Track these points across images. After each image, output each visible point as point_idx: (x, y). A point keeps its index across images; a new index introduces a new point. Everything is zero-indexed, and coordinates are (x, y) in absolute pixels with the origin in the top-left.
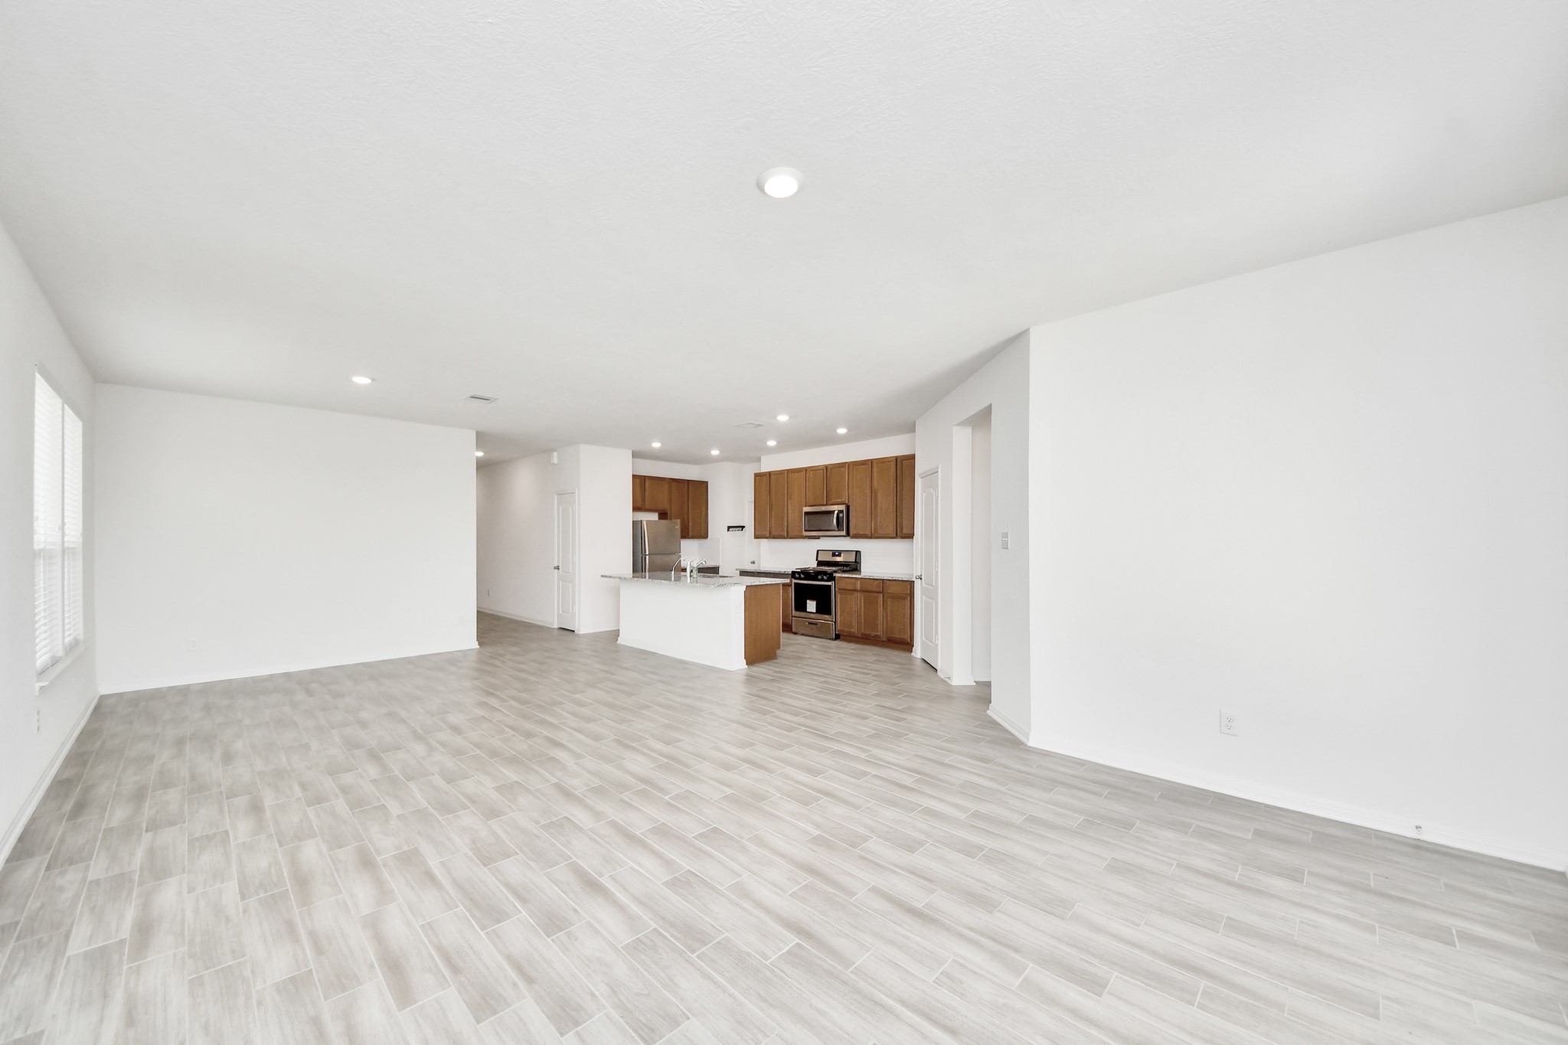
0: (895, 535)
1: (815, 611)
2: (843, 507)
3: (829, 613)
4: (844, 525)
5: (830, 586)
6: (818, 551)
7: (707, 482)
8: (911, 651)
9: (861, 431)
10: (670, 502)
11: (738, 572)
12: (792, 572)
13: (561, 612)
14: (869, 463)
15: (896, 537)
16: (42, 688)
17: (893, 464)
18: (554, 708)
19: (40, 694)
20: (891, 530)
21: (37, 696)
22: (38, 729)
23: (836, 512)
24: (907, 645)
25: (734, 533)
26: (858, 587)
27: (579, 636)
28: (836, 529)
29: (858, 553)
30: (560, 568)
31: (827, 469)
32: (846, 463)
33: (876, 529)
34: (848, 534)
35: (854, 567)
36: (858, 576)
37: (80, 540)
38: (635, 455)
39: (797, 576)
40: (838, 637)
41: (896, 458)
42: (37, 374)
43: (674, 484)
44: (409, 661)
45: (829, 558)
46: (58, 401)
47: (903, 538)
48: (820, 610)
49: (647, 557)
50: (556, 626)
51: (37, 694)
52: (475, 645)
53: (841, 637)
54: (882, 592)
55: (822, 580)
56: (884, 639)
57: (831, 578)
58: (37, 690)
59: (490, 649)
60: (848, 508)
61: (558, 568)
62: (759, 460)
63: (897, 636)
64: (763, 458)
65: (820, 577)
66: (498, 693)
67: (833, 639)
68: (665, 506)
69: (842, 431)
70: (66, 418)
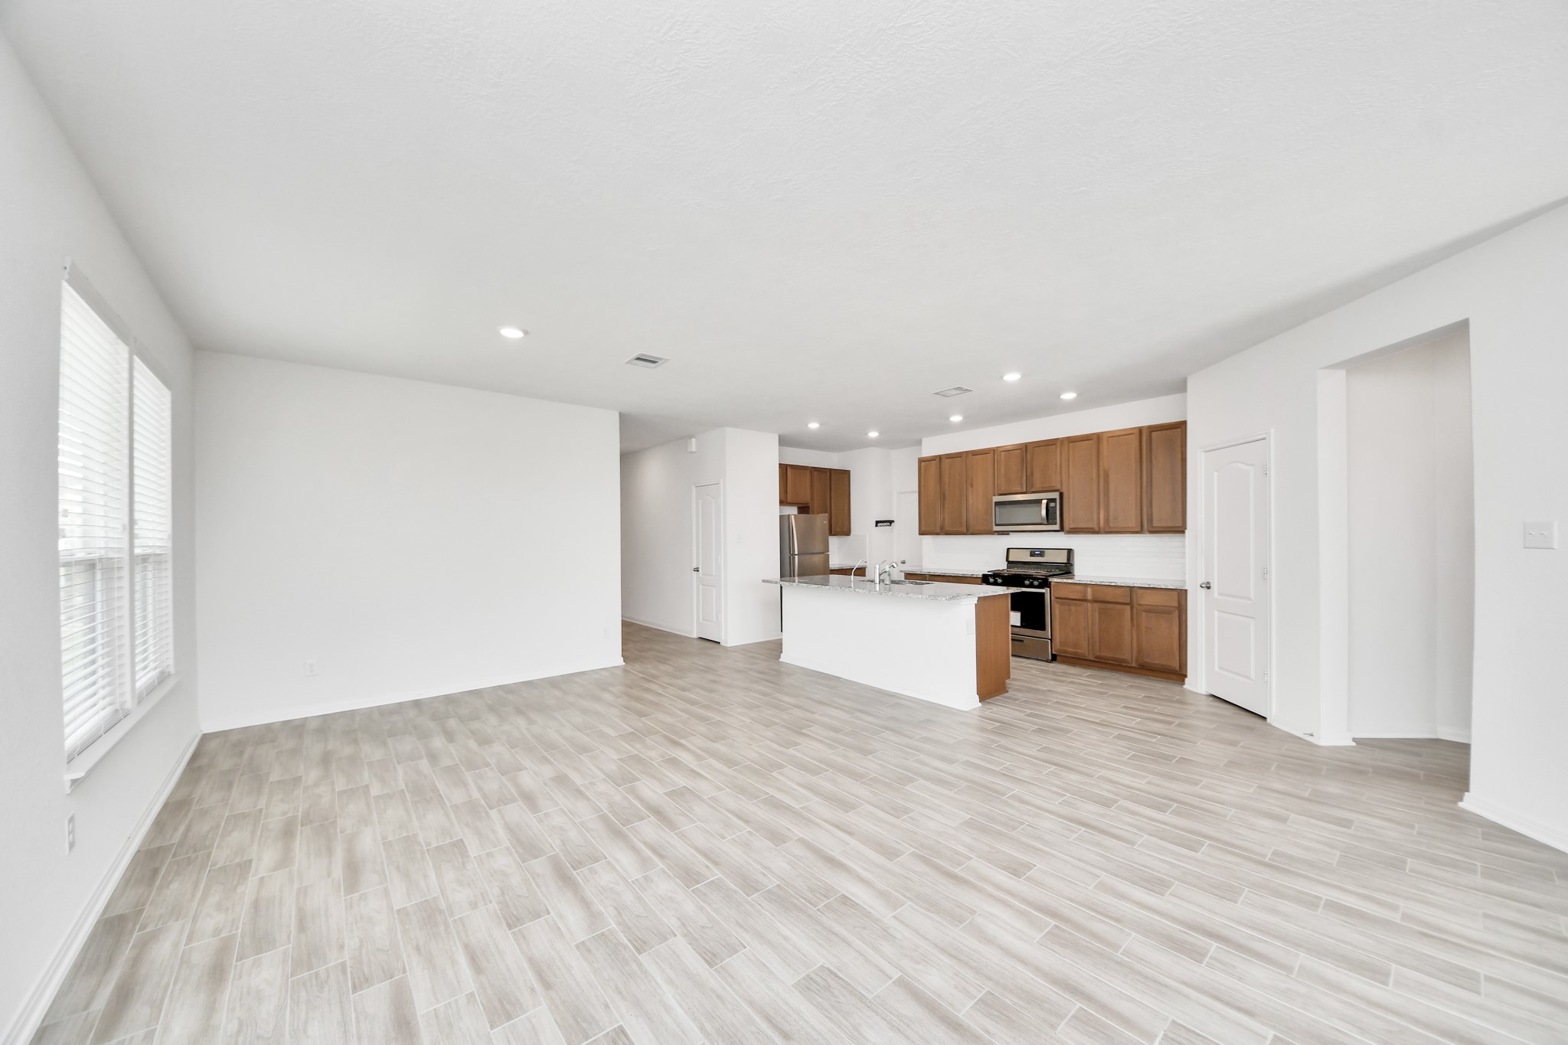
0: (1138, 529)
1: (1019, 625)
2: (1056, 495)
3: (1043, 628)
4: (1055, 518)
5: (1043, 594)
6: (1008, 549)
7: (849, 471)
8: (1182, 682)
9: (1092, 396)
10: (812, 498)
11: (903, 574)
12: (983, 575)
13: (701, 620)
14: (1096, 439)
15: (1140, 531)
16: (74, 782)
17: (1134, 440)
18: (774, 774)
19: (72, 791)
20: (1133, 523)
21: (68, 794)
22: (72, 845)
23: (1044, 502)
24: (1177, 674)
25: (882, 529)
26: (1089, 597)
27: (726, 649)
28: (1045, 522)
29: (1070, 552)
30: (700, 570)
31: (1025, 448)
32: (1058, 439)
33: (1107, 520)
34: (1062, 529)
35: (1066, 569)
36: (1070, 581)
37: (169, 544)
38: (784, 441)
39: (991, 580)
40: (1054, 658)
41: (1140, 430)
42: (65, 284)
43: (816, 473)
44: (553, 683)
45: (1026, 557)
46: (123, 350)
47: (1151, 532)
48: (1025, 623)
49: (796, 557)
50: (695, 636)
51: (68, 791)
52: (620, 662)
53: (1058, 658)
54: (1131, 604)
55: (1031, 586)
56: (1134, 665)
57: (1045, 583)
58: (68, 784)
59: (637, 666)
60: (1061, 495)
61: (697, 570)
62: (919, 443)
63: (1156, 662)
64: (925, 441)
65: (1027, 582)
66: (683, 741)
67: (1047, 661)
68: (805, 498)
69: (1069, 396)
70: (136, 374)
